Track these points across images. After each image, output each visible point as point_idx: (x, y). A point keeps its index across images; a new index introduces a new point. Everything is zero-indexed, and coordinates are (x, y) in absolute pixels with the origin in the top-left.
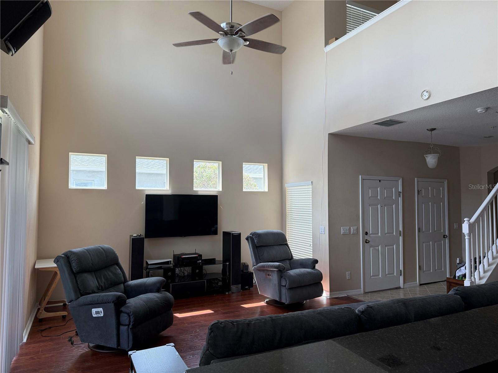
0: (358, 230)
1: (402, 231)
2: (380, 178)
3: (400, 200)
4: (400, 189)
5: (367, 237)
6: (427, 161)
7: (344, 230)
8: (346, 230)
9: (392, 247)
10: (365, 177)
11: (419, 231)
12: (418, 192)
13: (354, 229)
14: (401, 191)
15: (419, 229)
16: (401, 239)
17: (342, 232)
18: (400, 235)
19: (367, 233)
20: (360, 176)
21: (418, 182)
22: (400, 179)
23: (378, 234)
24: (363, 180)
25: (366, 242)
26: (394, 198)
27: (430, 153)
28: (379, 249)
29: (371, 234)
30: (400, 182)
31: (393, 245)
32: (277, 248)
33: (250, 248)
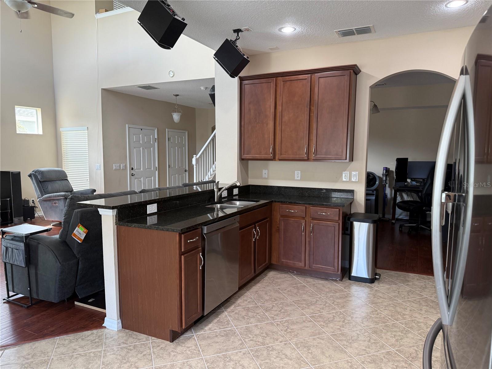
0: (126, 166)
1: (157, 167)
2: (141, 127)
3: (156, 144)
4: (156, 137)
5: (133, 172)
6: (174, 117)
7: (115, 166)
8: (117, 166)
9: (151, 178)
10: (130, 126)
11: (169, 167)
12: (168, 139)
13: (123, 166)
14: (157, 138)
15: (169, 166)
16: (157, 172)
17: (114, 168)
18: (156, 170)
19: (132, 169)
20: (127, 125)
21: (168, 131)
22: (156, 129)
23: (141, 169)
24: (129, 128)
25: (132, 175)
26: (152, 143)
27: (176, 112)
28: (141, 180)
29: (136, 169)
30: (156, 131)
31: (151, 177)
32: (59, 182)
33: (34, 183)
